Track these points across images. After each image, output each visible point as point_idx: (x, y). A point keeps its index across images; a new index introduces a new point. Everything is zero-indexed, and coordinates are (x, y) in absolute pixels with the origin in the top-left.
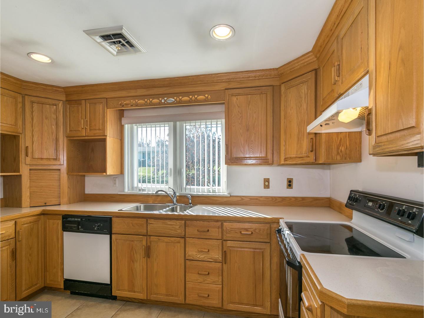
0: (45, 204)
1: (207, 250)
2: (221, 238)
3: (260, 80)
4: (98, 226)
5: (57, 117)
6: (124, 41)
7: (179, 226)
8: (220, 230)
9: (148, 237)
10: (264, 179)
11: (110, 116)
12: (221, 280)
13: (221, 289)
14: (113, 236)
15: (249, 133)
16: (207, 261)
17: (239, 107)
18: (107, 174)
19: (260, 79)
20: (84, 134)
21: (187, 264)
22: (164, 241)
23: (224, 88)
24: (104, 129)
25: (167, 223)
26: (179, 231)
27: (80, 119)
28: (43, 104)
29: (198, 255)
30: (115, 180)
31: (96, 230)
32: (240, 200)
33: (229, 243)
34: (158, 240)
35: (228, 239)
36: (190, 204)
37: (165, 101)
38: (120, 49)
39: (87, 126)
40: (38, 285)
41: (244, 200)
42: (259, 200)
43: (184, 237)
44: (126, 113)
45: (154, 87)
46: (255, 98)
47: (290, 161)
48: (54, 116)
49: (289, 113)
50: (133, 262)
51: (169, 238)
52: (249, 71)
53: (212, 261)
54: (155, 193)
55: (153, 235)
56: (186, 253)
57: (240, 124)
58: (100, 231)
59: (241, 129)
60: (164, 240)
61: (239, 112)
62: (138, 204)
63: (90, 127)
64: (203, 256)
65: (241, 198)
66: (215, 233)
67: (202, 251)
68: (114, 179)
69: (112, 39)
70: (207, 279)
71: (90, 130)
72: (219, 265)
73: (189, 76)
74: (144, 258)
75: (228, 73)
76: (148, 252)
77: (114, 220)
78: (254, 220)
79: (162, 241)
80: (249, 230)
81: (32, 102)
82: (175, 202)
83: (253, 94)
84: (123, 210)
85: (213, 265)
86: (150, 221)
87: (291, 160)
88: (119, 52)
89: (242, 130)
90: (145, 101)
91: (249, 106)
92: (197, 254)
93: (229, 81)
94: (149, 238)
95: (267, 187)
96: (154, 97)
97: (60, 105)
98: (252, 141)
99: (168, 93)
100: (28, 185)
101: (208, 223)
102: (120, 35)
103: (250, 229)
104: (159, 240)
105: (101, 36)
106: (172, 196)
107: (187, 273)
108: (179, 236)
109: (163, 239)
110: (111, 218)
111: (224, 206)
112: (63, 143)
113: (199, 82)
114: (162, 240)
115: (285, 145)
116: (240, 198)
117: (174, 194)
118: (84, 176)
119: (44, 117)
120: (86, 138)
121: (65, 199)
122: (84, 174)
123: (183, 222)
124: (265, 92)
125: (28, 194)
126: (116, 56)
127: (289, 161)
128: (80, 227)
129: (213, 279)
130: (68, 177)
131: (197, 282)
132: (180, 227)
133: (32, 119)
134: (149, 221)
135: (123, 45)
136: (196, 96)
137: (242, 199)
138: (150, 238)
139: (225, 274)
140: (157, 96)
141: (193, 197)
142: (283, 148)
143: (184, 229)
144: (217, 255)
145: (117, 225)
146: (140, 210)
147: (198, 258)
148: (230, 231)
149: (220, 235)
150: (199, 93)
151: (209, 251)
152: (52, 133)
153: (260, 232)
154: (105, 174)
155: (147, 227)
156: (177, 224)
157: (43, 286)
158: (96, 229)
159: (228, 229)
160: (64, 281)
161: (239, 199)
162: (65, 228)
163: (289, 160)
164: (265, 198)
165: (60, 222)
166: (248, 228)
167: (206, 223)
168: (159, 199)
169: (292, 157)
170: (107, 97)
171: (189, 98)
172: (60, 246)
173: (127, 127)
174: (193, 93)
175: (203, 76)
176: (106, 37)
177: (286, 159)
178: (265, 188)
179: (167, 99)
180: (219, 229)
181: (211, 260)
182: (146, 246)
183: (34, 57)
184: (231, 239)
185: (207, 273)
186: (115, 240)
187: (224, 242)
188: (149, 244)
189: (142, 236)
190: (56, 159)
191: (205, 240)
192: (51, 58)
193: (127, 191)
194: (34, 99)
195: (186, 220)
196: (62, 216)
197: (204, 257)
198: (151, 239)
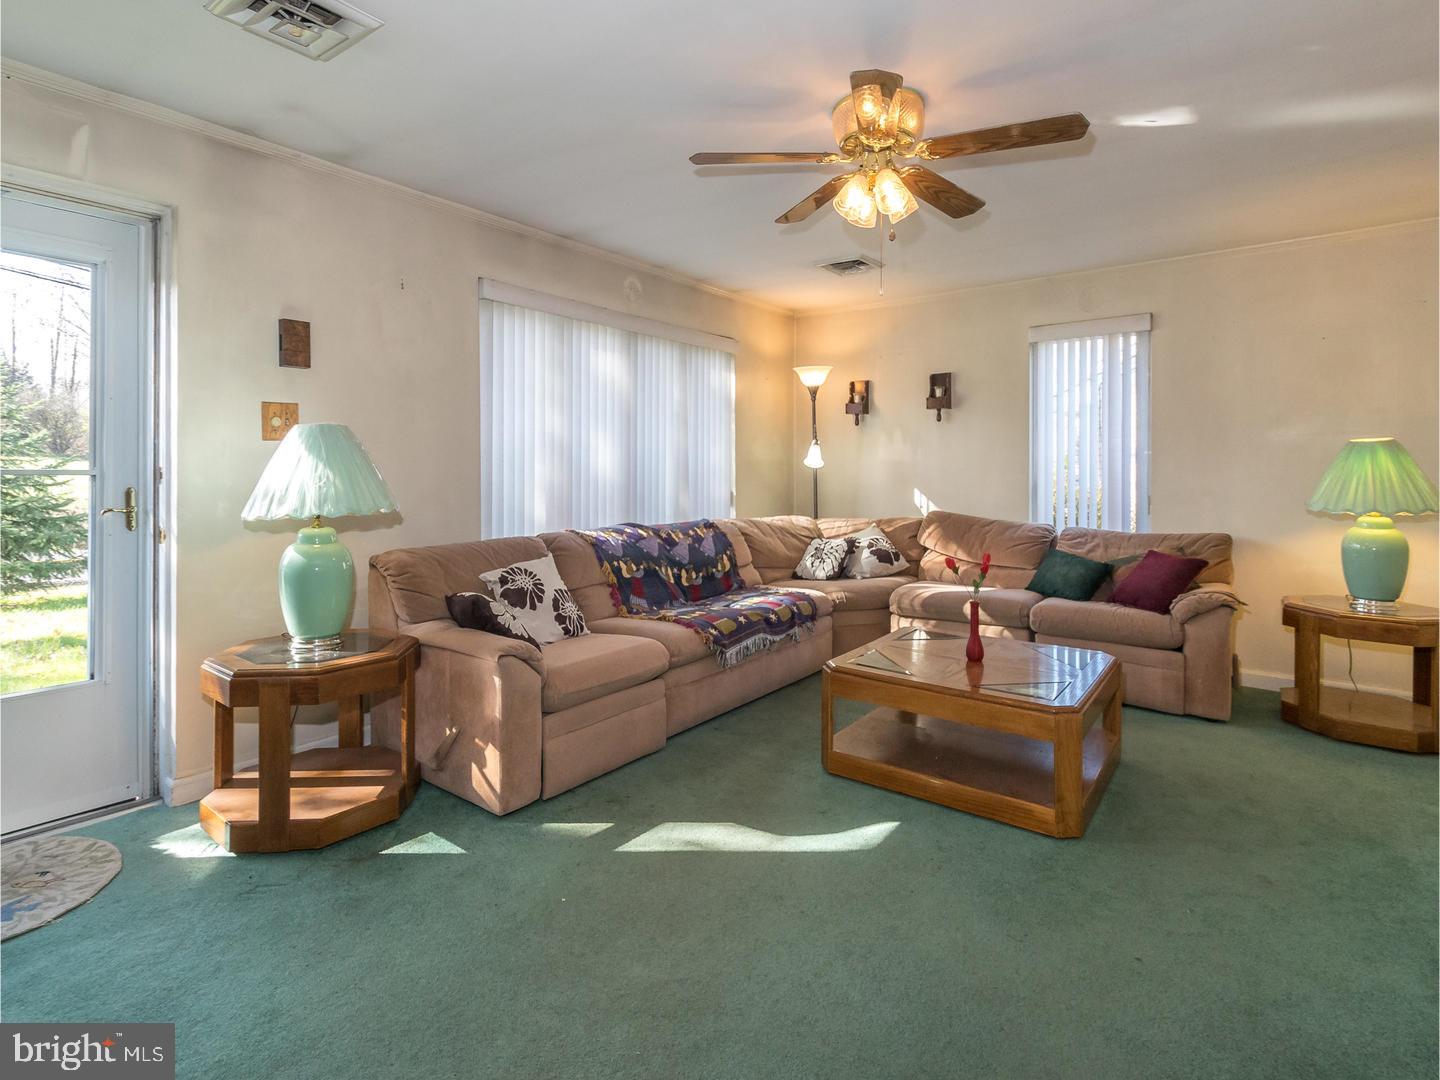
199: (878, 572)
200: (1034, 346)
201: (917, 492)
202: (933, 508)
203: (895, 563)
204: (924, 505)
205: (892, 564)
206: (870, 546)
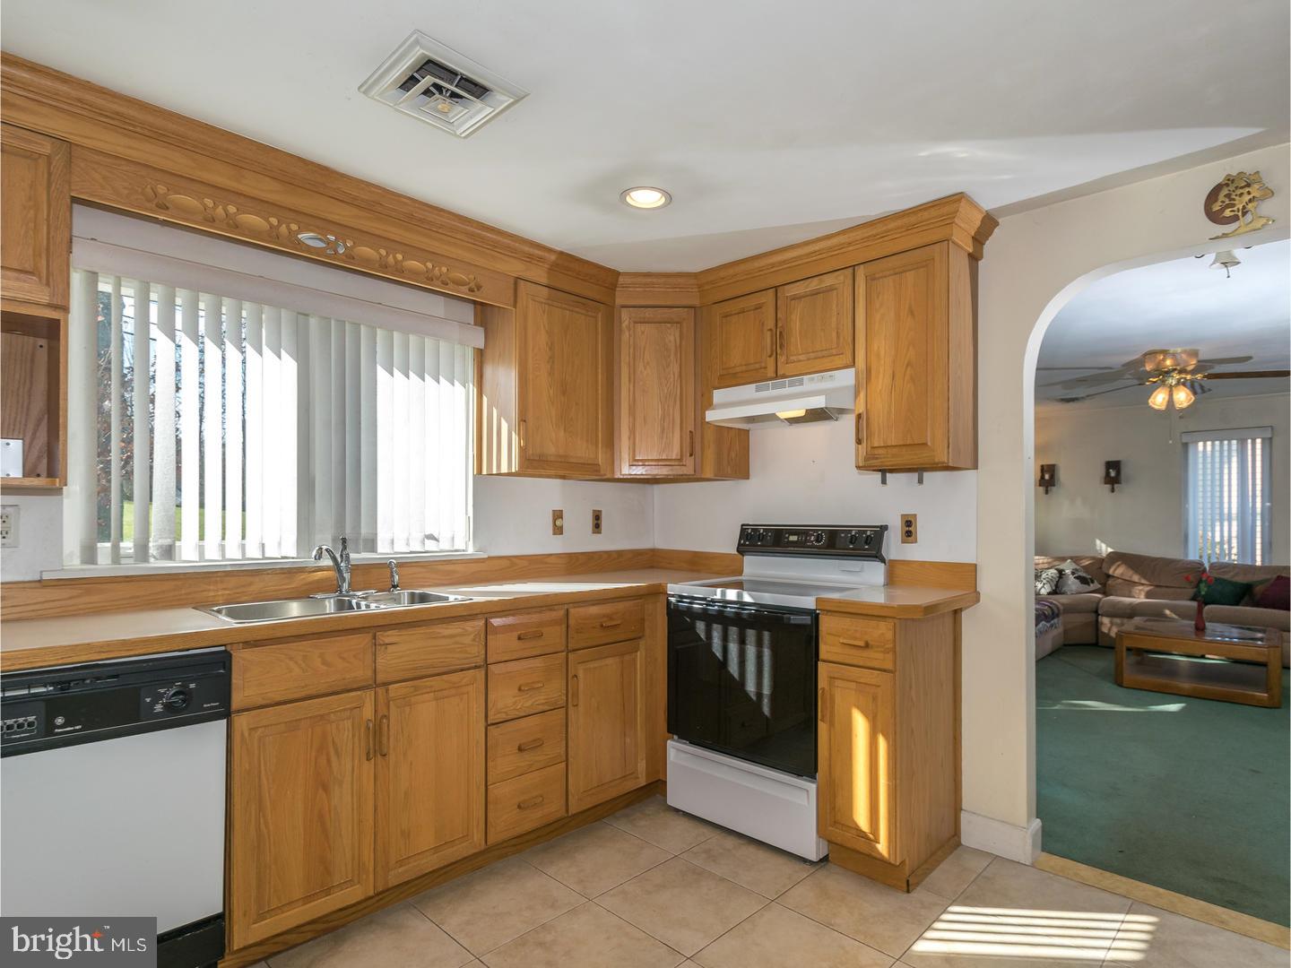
4: (174, 695)
7: (471, 637)
9: (381, 691)
14: (240, 720)
17: (547, 333)
23: (515, 274)
25: (439, 633)
26: (471, 650)
29: (520, 703)
30: (5, 519)
31: (158, 715)
32: (507, 568)
34: (412, 689)
36: (395, 587)
41: (516, 565)
42: (547, 563)
43: (484, 665)
46: (577, 320)
51: (444, 677)
55: (394, 679)
57: (549, 375)
59: (551, 388)
60: (431, 687)
61: (547, 344)
64: (529, 703)
74: (365, 762)
77: (243, 657)
79: (428, 690)
80: (614, 617)
82: (346, 587)
83: (573, 311)
86: (385, 637)
92: (515, 703)
93: (529, 262)
94: (384, 691)
95: (558, 530)
103: (615, 614)
104: (416, 688)
108: (472, 666)
109: (430, 684)
110: (227, 653)
114: (427, 687)
116: (509, 562)
123: (481, 623)
124: (593, 314)
132: (472, 640)
134: (383, 636)
136: (444, 269)
137: (513, 564)
138: (387, 690)
143: (483, 644)
147: (519, 710)
148: (582, 626)
149: (564, 641)
155: (375, 659)
156: (466, 631)
158: (159, 708)
161: (506, 563)
164: (557, 558)
166: (612, 614)
171: (426, 267)
178: (554, 534)
180: (562, 626)
182: (372, 720)
188: (381, 711)
189: (357, 693)
195: (489, 615)
198: (391, 692)
199: (1080, 590)
200: (1186, 445)
201: (1098, 542)
202: (1110, 550)
203: (1092, 585)
204: (1104, 549)
205: (1089, 585)
206: (1073, 573)
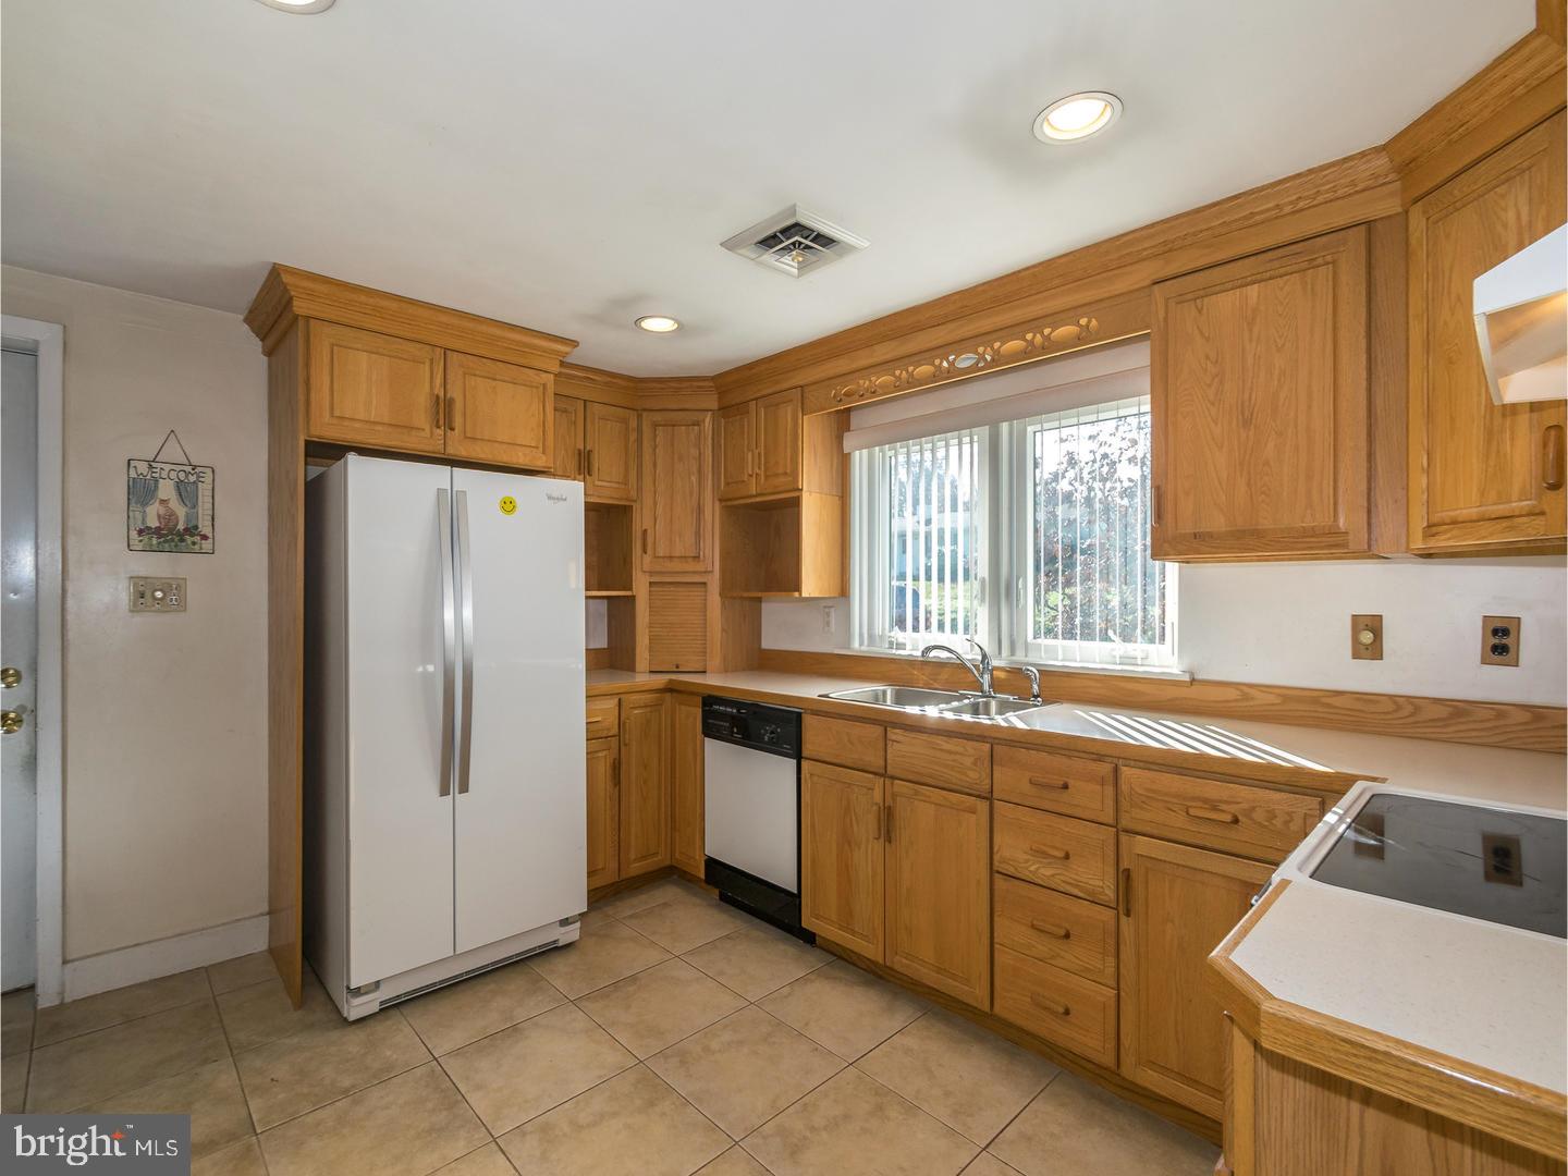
0: (677, 667)
1: (1061, 854)
2: (1111, 822)
3: (1304, 213)
4: (772, 733)
5: (700, 454)
6: (806, 238)
7: (972, 759)
8: (1109, 790)
9: (888, 781)
10: (1353, 616)
11: (812, 433)
12: (1111, 970)
13: (1113, 1003)
14: (804, 764)
15: (1251, 433)
16: (1062, 889)
17: (1208, 339)
18: (803, 595)
19: (1302, 210)
20: (755, 488)
21: (996, 887)
22: (927, 799)
23: (1148, 282)
24: (794, 474)
26: (973, 775)
27: (746, 450)
28: (674, 426)
29: (1033, 864)
30: (828, 614)
31: (766, 743)
32: (1236, 700)
33: (1142, 845)
34: (913, 792)
35: (1139, 828)
36: (1036, 697)
37: (952, 364)
38: (801, 259)
39: (759, 468)
40: (660, 857)
41: (1252, 699)
42: (1329, 705)
43: (989, 797)
44: (855, 419)
45: (919, 328)
46: (1282, 289)
47: (1449, 539)
48: (694, 452)
49: (1446, 323)
50: (850, 846)
51: (946, 792)
52: (1244, 193)
53: (1081, 895)
54: (919, 654)
55: (901, 777)
56: (995, 849)
57: (1213, 404)
58: (774, 747)
59: (1216, 424)
60: (929, 797)
61: (1207, 357)
62: (879, 687)
63: (766, 471)
64: (1048, 872)
65: (1238, 689)
66: (1089, 797)
67: (1045, 855)
68: (827, 610)
69: (782, 242)
70: (1062, 953)
71: (767, 477)
72: (1108, 915)
73: (1019, 272)
74: (877, 839)
75: (1158, 223)
76: (888, 825)
77: (808, 720)
78: (1244, 772)
80: (1224, 807)
81: (655, 425)
82: (986, 687)
83: (1270, 279)
84: (831, 695)
85: (1084, 909)
86: (894, 734)
87: (1455, 532)
88: (802, 267)
89: (1219, 425)
90: (895, 377)
91: (1251, 330)
92: (1027, 861)
93: (1167, 250)
94: (890, 782)
95: (1368, 651)
96: (918, 361)
97: (707, 420)
98: (1267, 463)
99: (958, 338)
100: (647, 620)
101: (1065, 760)
102: (797, 228)
103: (1226, 802)
104: (917, 793)
105: (760, 243)
106: (978, 670)
107: (999, 916)
108: (975, 792)
109: (928, 793)
110: (799, 715)
111: (1156, 715)
112: (712, 514)
113: (1056, 282)
114: (925, 796)
115: (1428, 471)
116: (1238, 693)
117: (982, 662)
118: (759, 600)
119: (676, 457)
120: (758, 499)
121: (715, 660)
122: (759, 594)
123: (987, 747)
124: (1329, 258)
125: (647, 641)
126: (799, 277)
127: (1449, 535)
128: (735, 730)
129: (1085, 959)
130: (723, 604)
131: (1027, 952)
132: (975, 764)
133: (655, 465)
134: (892, 732)
135: (807, 247)
136: (1047, 331)
137: (1246, 697)
138: (893, 784)
139: (1127, 953)
140: (927, 355)
141: (1046, 673)
142: (1419, 482)
143: (988, 771)
144: (1096, 876)
145: (815, 736)
146: (885, 701)
147: (1034, 873)
148: (1144, 799)
149: (1110, 811)
150: (1055, 318)
151: (1067, 857)
152: (691, 494)
153: (1274, 822)
154: (796, 594)
155: (886, 752)
156: (966, 750)
157: (668, 863)
158: (766, 738)
159: (1137, 789)
160: (706, 861)
161: (1232, 694)
162: (709, 731)
163: (1445, 532)
164: (1358, 699)
165: (698, 712)
166: (1220, 801)
167: (1058, 761)
168: (944, 675)
169: (1460, 519)
170: (801, 383)
171: (1026, 340)
172: (698, 774)
173: (859, 459)
174: (1034, 323)
175: (1063, 260)
176: (769, 242)
177: (1431, 529)
178: (1356, 655)
179: (955, 359)
180: (1105, 787)
181: (1076, 891)
182: (882, 804)
183: (648, 324)
184: (1148, 829)
185: (1063, 932)
186: (808, 776)
187: (1124, 838)
188: (889, 802)
189: (871, 776)
190: (696, 558)
191: (1052, 816)
192: (676, 320)
193: (858, 646)
194: (658, 417)
195: (997, 741)
196: (703, 698)
197: (1053, 876)
198: (896, 789)
